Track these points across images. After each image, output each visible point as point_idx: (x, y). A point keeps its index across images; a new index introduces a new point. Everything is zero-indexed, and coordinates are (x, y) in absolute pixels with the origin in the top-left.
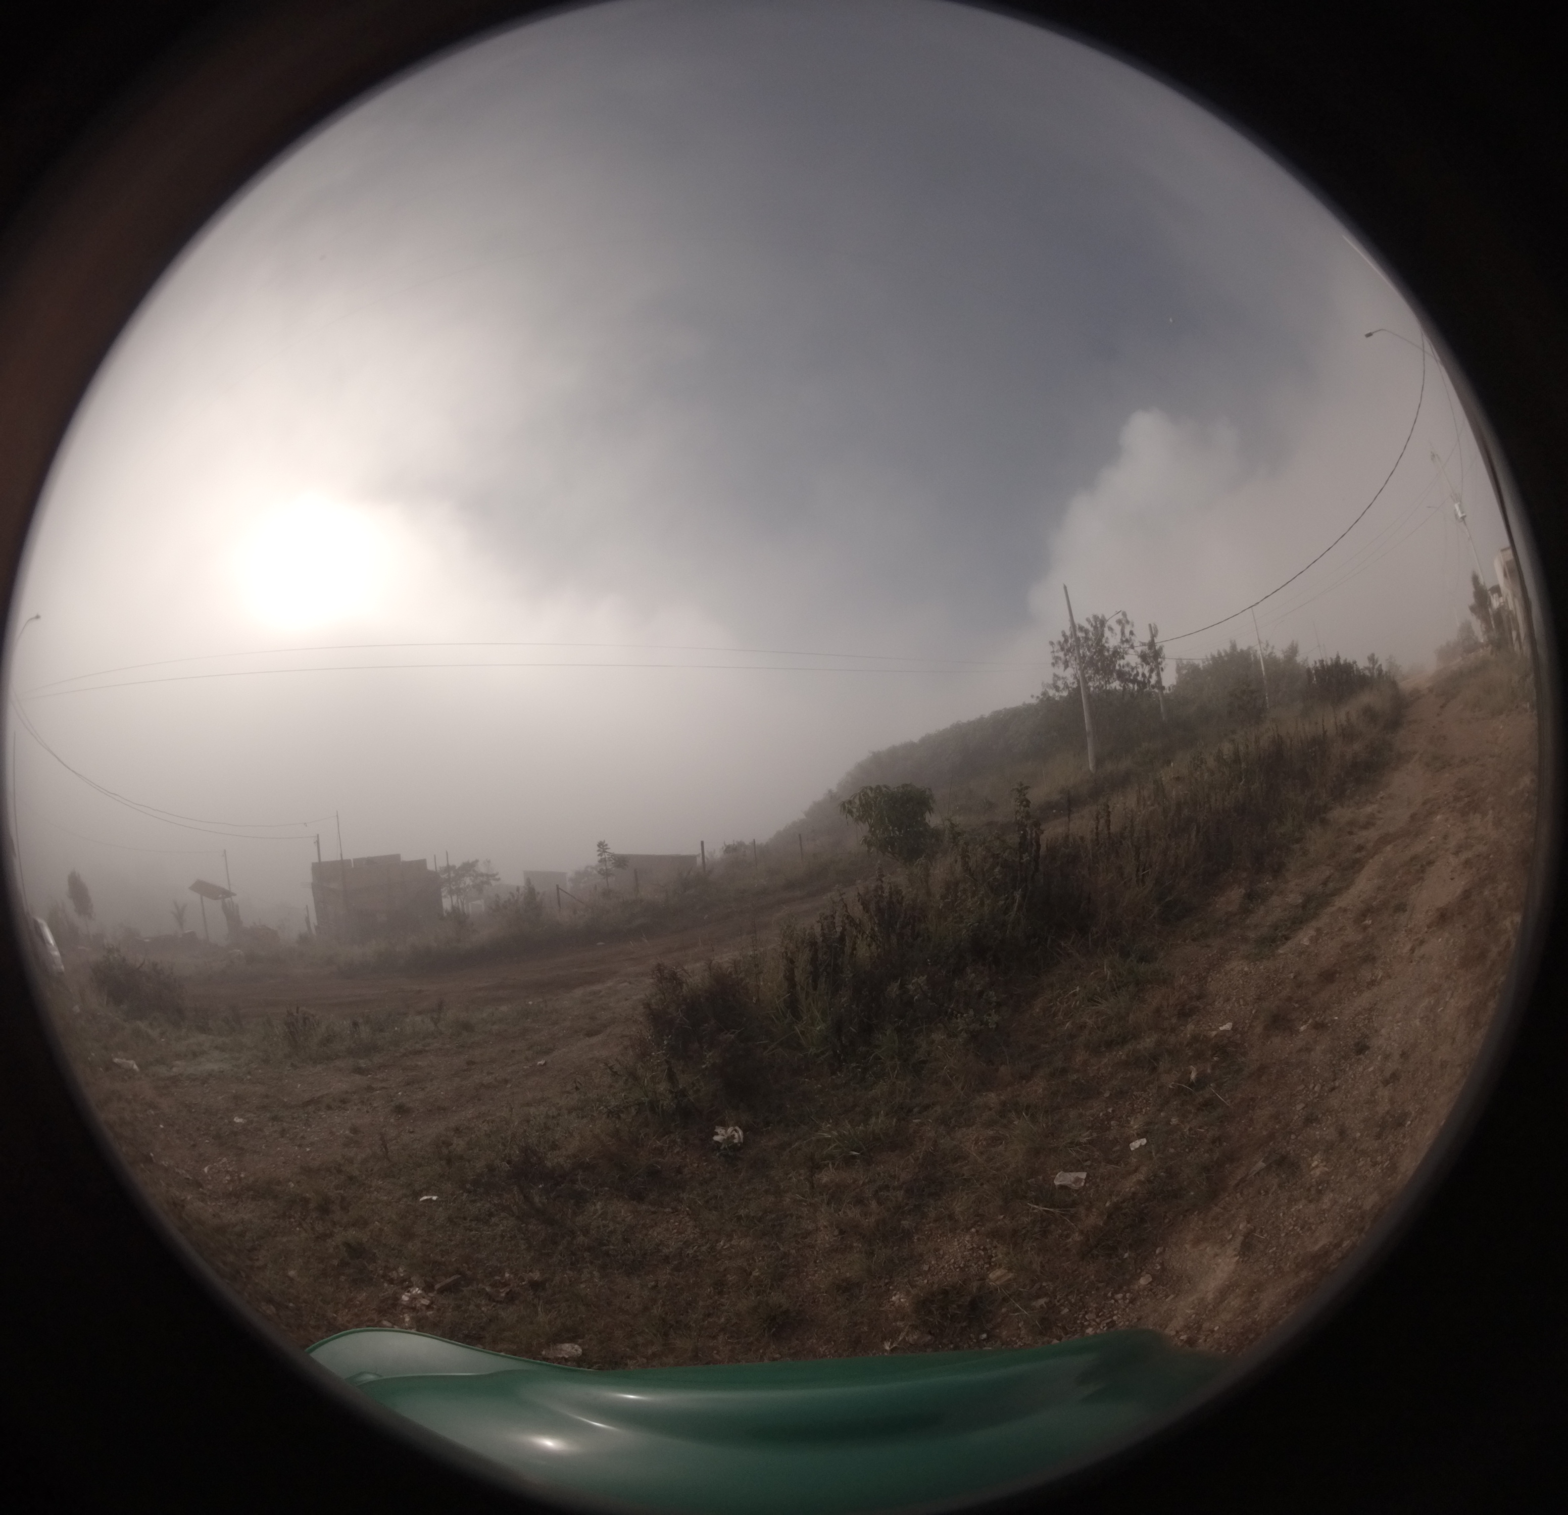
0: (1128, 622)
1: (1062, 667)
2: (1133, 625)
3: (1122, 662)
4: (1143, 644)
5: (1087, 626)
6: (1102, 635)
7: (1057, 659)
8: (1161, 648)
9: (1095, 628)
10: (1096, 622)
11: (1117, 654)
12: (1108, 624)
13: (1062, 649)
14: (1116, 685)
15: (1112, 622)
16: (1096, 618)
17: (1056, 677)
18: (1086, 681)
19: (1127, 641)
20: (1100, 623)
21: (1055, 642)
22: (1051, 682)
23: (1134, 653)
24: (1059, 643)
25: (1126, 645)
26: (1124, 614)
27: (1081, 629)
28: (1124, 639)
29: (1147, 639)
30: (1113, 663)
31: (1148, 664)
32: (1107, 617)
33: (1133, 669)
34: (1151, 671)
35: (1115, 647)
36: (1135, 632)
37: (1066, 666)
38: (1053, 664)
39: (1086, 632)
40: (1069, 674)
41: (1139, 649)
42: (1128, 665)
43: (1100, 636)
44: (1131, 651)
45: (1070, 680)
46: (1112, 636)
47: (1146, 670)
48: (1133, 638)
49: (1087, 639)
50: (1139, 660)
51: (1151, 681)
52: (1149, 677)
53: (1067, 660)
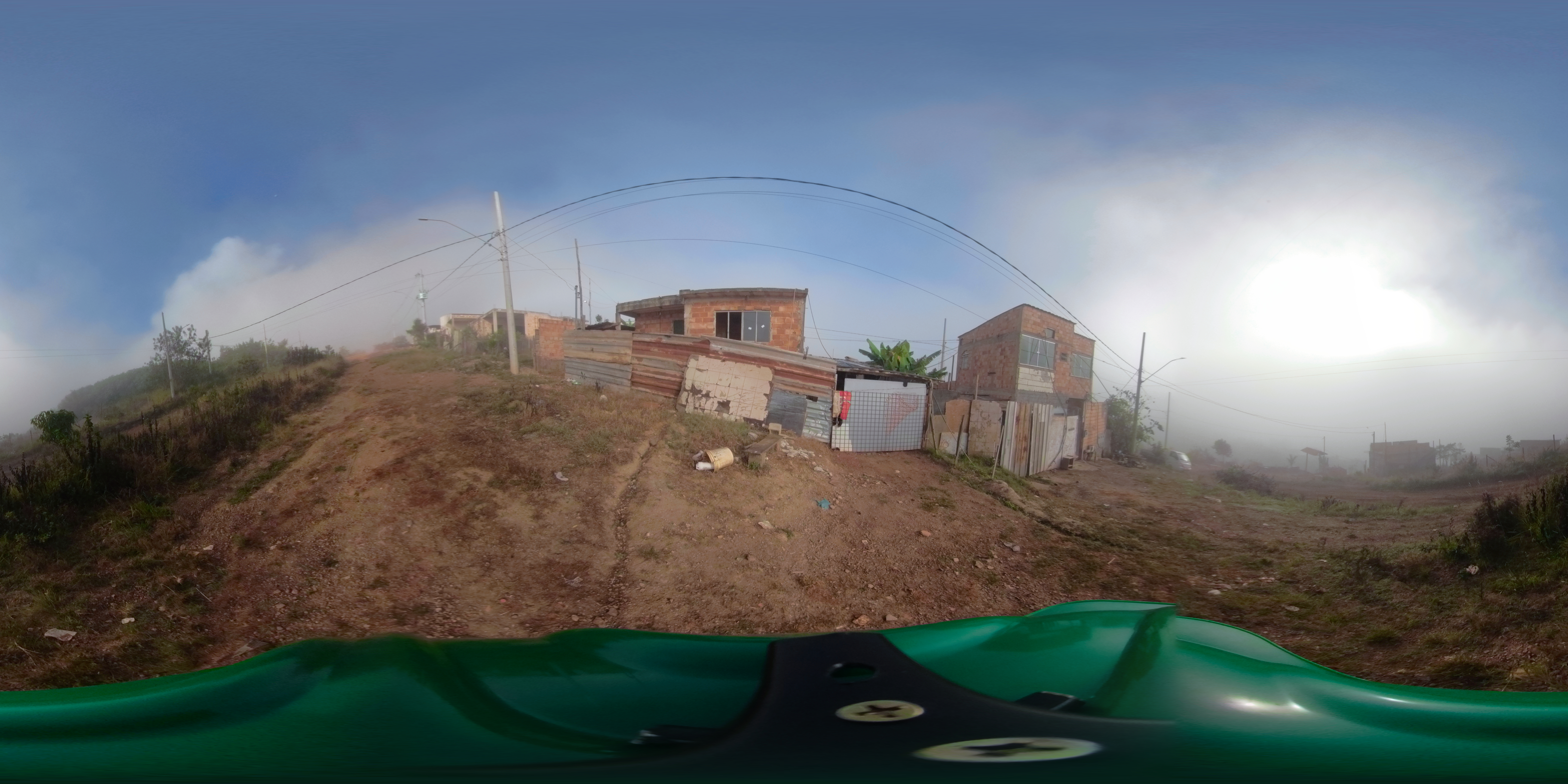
0: (193, 329)
1: (159, 350)
2: (195, 330)
3: (189, 347)
4: (200, 339)
5: (172, 331)
7: (157, 347)
8: (210, 341)
9: (176, 332)
10: (177, 329)
11: (186, 344)
12: (182, 330)
13: (159, 342)
14: (185, 357)
15: (185, 329)
16: (177, 327)
17: (155, 355)
18: (170, 357)
19: (192, 338)
20: (179, 330)
21: (156, 338)
22: (152, 357)
23: (196, 343)
24: (158, 338)
25: (191, 340)
26: (192, 326)
27: (169, 332)
29: (203, 336)
30: (183, 347)
31: (202, 348)
32: (183, 327)
33: (194, 350)
35: (186, 341)
36: (196, 334)
37: (161, 350)
38: (155, 349)
39: (172, 334)
40: (162, 354)
41: (198, 341)
42: (192, 348)
43: (179, 335)
44: (194, 342)
45: (162, 356)
46: (185, 335)
48: (195, 336)
49: (172, 337)
50: (198, 347)
51: (204, 356)
52: (203, 354)
53: (161, 347)
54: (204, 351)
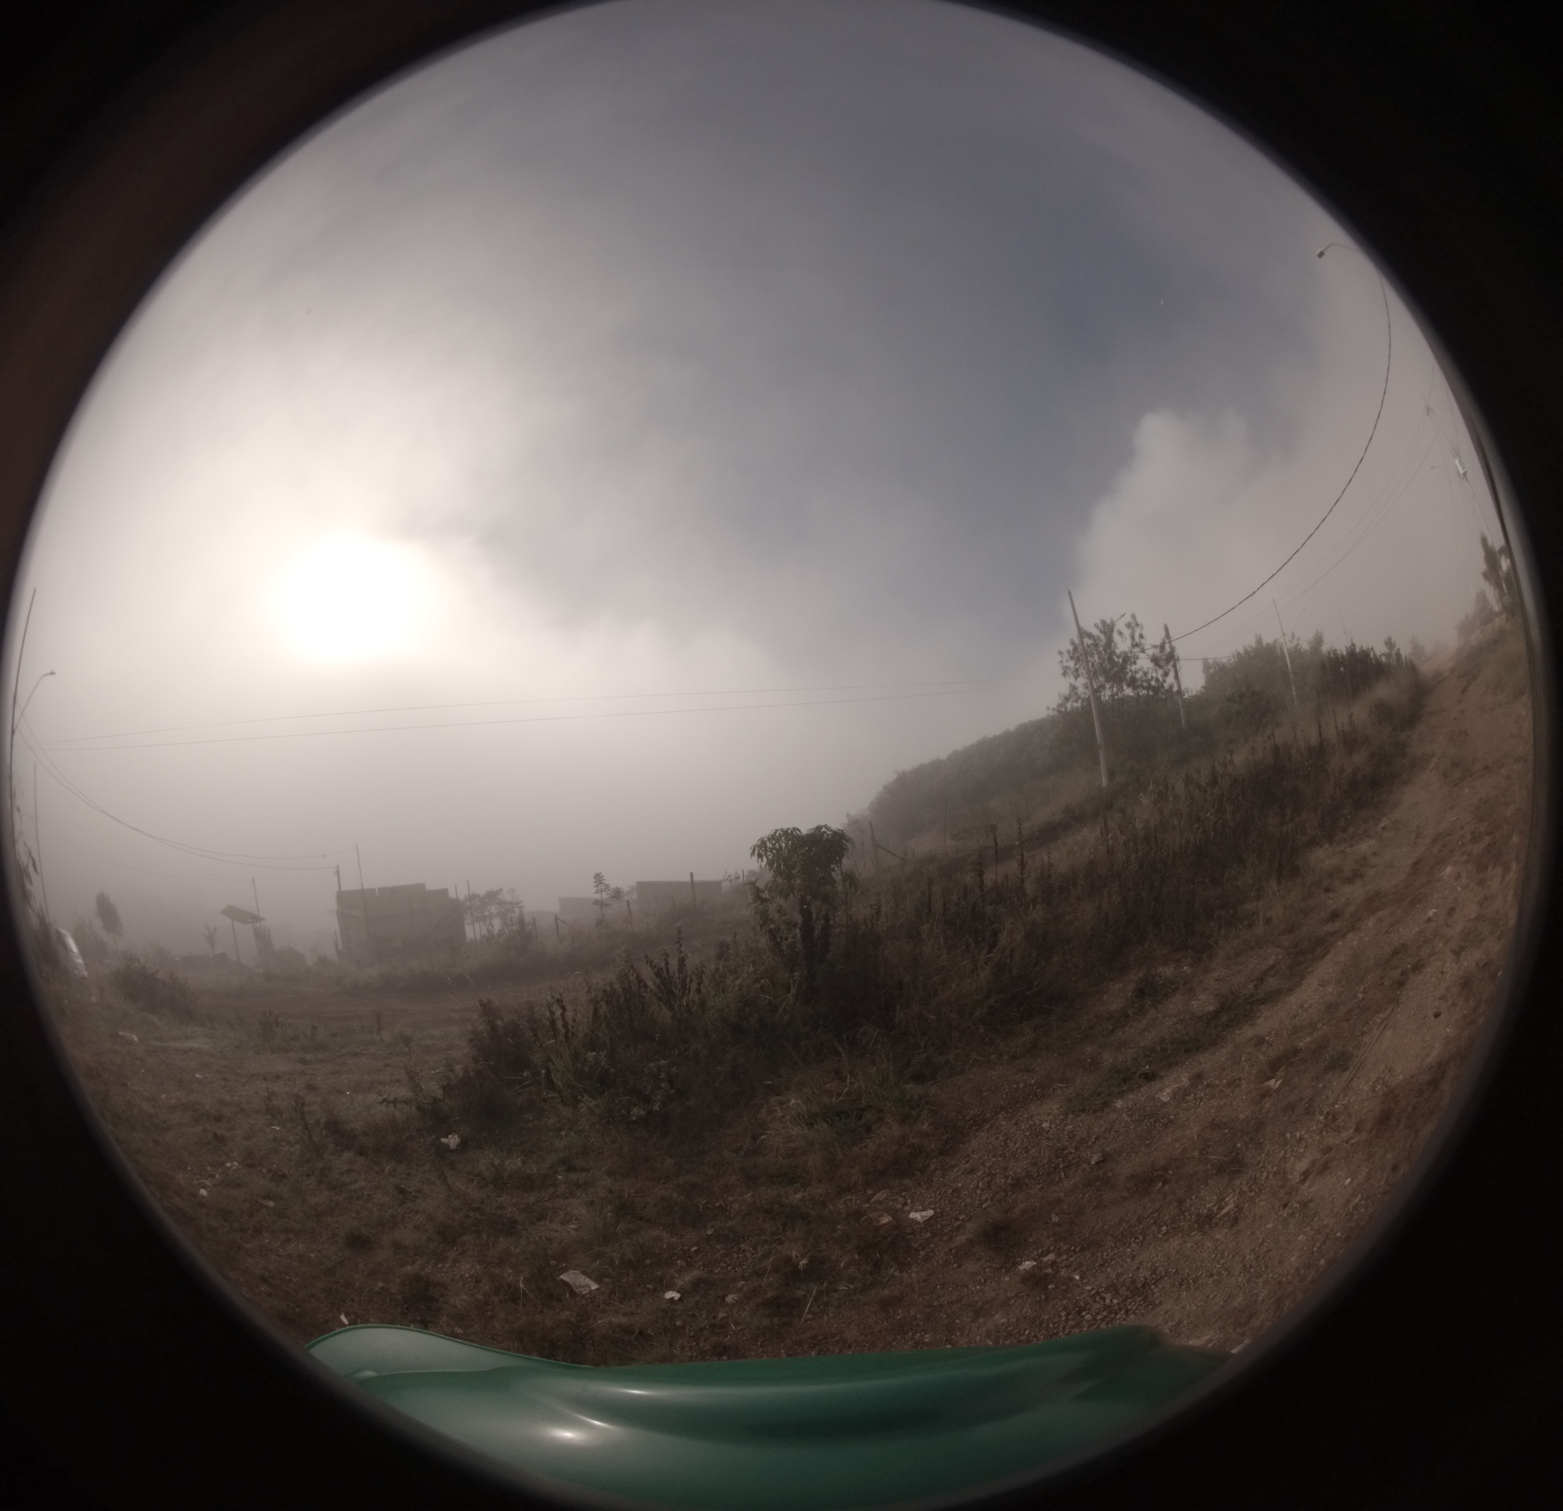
0: (1137, 625)
1: (1073, 676)
2: (1142, 628)
3: (1134, 668)
4: (1155, 647)
5: (1095, 632)
6: (1112, 641)
7: (1068, 670)
8: (1175, 650)
9: (1104, 633)
10: (1104, 628)
11: (1127, 659)
12: (1116, 629)
13: (1072, 658)
14: (1128, 691)
15: (1122, 627)
16: (1105, 622)
18: (1097, 691)
19: (1137, 645)
20: (1108, 629)
21: (1064, 650)
23: (1147, 657)
24: (1069, 651)
25: (1136, 650)
26: (1133, 617)
27: (1090, 636)
28: (1134, 643)
29: (1159, 641)
30: (1123, 668)
31: (1161, 667)
32: (1116, 623)
33: (1145, 674)
35: (1125, 653)
36: (1145, 635)
37: (1076, 677)
38: (1064, 676)
39: (1095, 639)
40: (1080, 685)
41: (1150, 652)
42: (1140, 669)
43: (1110, 640)
44: (1142, 655)
45: (1081, 691)
46: (1122, 641)
47: (1160, 675)
48: (1143, 641)
49: (1096, 645)
50: (1151, 665)
51: (1166, 685)
52: (1164, 681)
53: (1077, 670)
54: (1166, 674)
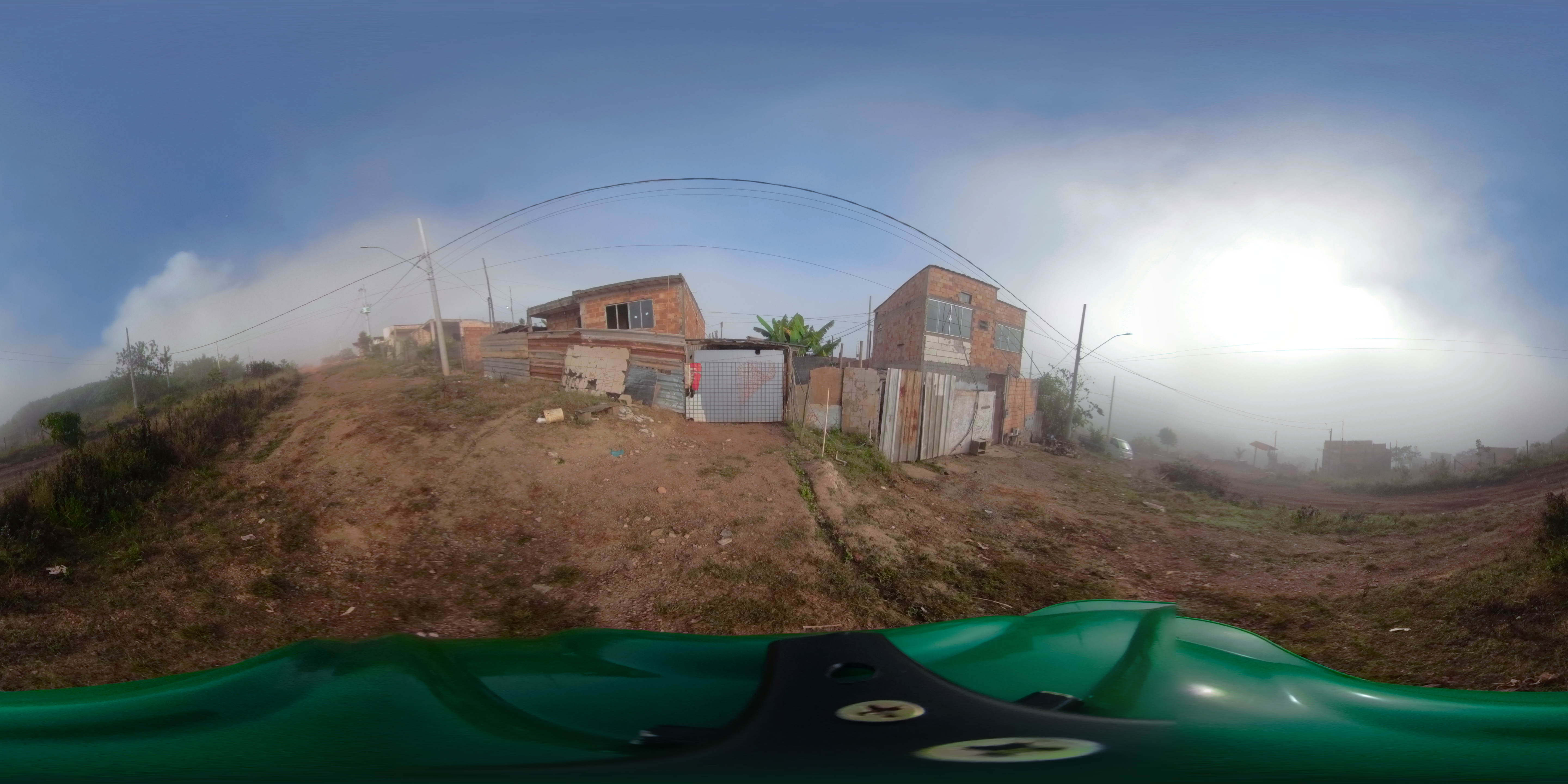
0: (155, 345)
1: (122, 363)
2: (157, 346)
3: (151, 362)
4: (161, 354)
5: (135, 346)
6: (143, 350)
7: (120, 360)
8: (170, 356)
9: (139, 347)
11: (149, 358)
12: (145, 345)
13: (122, 356)
14: (147, 372)
15: (147, 345)
16: (140, 343)
17: (118, 369)
18: (133, 370)
19: (154, 353)
20: (142, 345)
21: (119, 353)
22: (115, 371)
24: (121, 353)
25: (153, 355)
26: (154, 341)
27: (133, 347)
28: (152, 352)
29: (163, 352)
30: (146, 362)
31: (163, 363)
32: (145, 343)
33: (156, 365)
34: (164, 366)
35: (148, 356)
36: (158, 349)
37: (124, 364)
38: (118, 363)
39: (135, 349)
40: (124, 367)
41: (159, 357)
42: (154, 363)
44: (156, 357)
45: (126, 370)
46: (147, 351)
47: (162, 366)
48: (157, 351)
49: (135, 352)
50: (159, 361)
51: (164, 370)
52: (163, 368)
53: (124, 361)
